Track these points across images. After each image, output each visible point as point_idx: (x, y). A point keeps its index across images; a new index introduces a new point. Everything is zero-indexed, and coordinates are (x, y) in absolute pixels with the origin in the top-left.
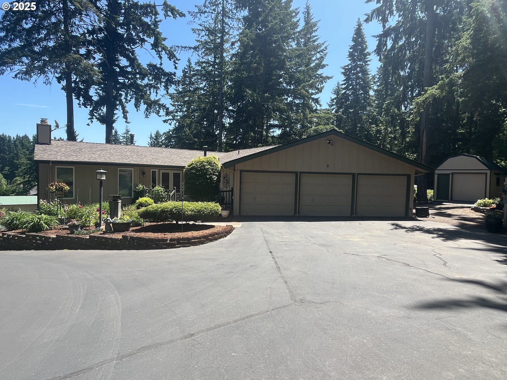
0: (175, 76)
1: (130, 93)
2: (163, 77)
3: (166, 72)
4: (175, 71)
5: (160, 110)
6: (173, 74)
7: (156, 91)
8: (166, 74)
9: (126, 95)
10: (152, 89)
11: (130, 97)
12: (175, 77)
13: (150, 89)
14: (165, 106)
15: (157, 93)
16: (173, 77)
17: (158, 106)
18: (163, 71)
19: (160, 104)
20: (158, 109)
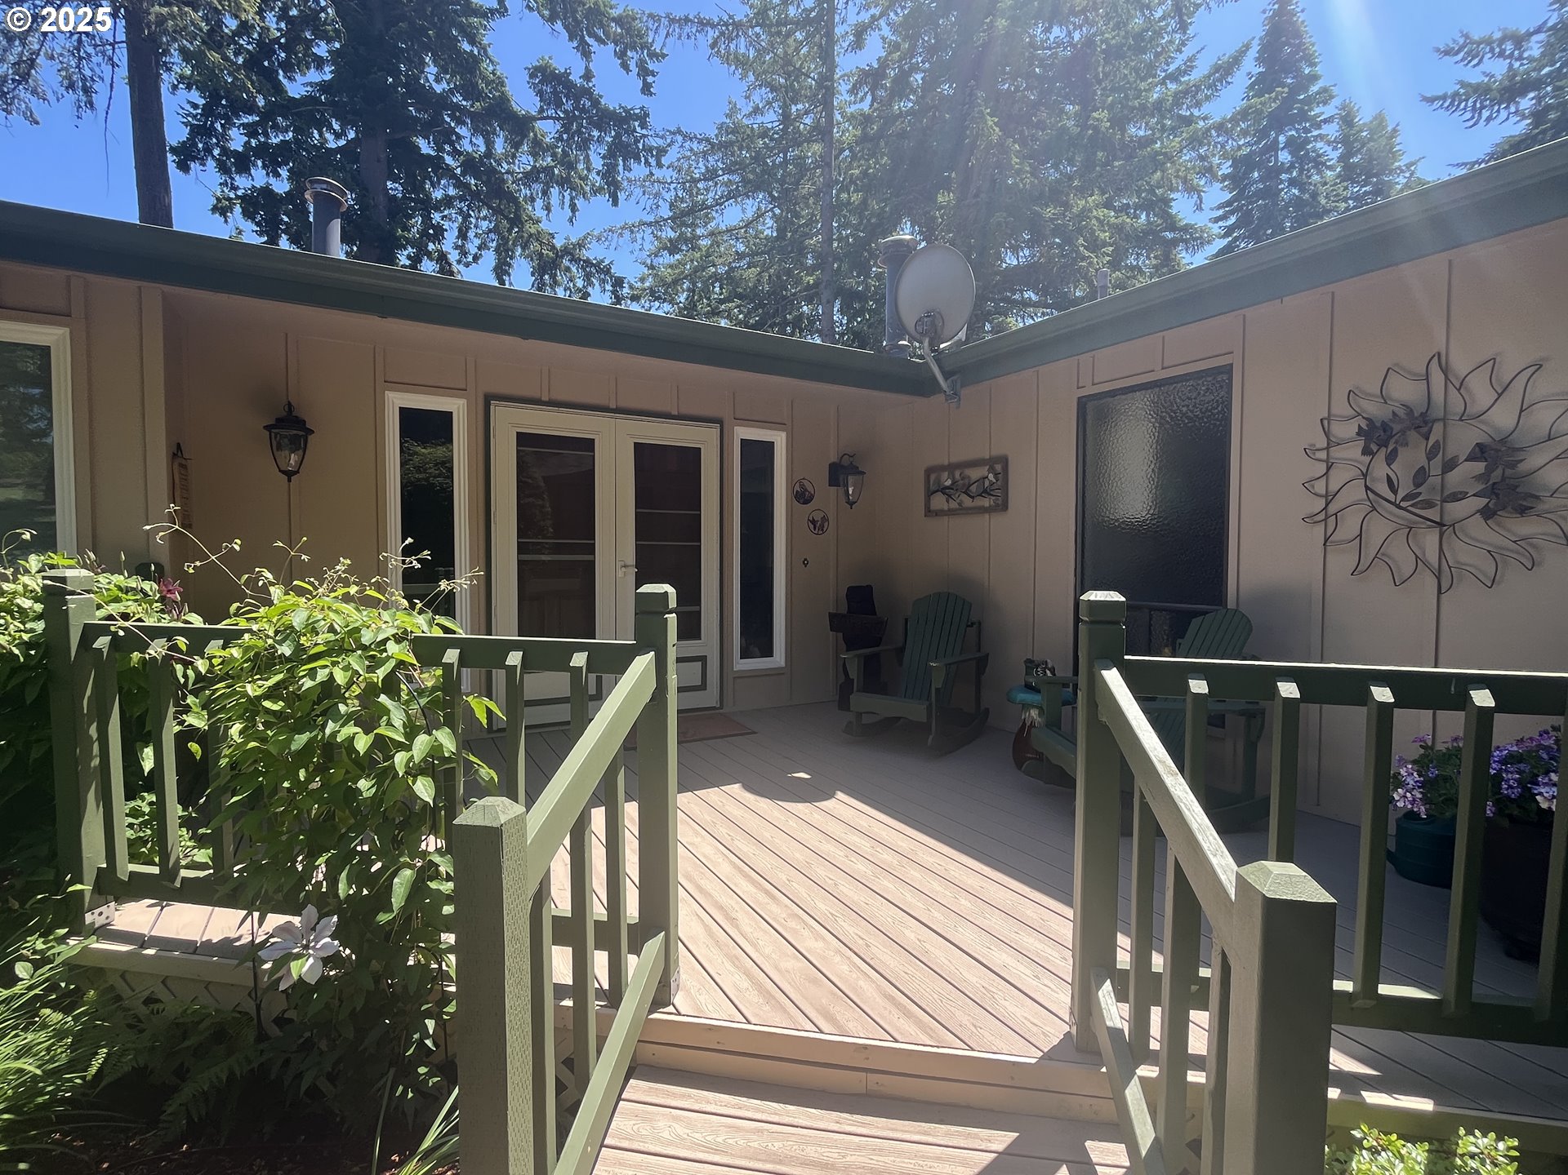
0: (643, 126)
1: (476, 227)
2: (596, 133)
3: (607, 110)
4: (644, 101)
5: (590, 289)
6: (637, 117)
7: (572, 199)
8: (605, 119)
9: (463, 234)
10: (555, 191)
11: (477, 242)
12: (644, 132)
13: (545, 193)
14: (607, 271)
15: (573, 208)
16: (638, 129)
17: (583, 269)
18: (596, 103)
19: (588, 262)
20: (580, 283)
